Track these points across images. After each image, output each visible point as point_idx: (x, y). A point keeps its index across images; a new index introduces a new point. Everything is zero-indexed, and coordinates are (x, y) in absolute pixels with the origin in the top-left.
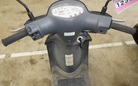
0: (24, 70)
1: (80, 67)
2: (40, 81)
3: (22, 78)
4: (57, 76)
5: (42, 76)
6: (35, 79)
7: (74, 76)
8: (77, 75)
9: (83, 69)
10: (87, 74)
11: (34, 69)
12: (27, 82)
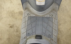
0: (4, 2)
1: (51, 7)
2: (17, 13)
3: (4, 9)
4: (28, 12)
5: (18, 9)
6: (13, 11)
7: (43, 14)
8: (47, 14)
9: (53, 10)
10: (56, 14)
11: (12, 2)
12: (7, 12)
